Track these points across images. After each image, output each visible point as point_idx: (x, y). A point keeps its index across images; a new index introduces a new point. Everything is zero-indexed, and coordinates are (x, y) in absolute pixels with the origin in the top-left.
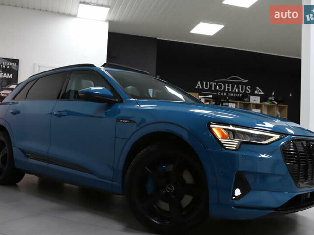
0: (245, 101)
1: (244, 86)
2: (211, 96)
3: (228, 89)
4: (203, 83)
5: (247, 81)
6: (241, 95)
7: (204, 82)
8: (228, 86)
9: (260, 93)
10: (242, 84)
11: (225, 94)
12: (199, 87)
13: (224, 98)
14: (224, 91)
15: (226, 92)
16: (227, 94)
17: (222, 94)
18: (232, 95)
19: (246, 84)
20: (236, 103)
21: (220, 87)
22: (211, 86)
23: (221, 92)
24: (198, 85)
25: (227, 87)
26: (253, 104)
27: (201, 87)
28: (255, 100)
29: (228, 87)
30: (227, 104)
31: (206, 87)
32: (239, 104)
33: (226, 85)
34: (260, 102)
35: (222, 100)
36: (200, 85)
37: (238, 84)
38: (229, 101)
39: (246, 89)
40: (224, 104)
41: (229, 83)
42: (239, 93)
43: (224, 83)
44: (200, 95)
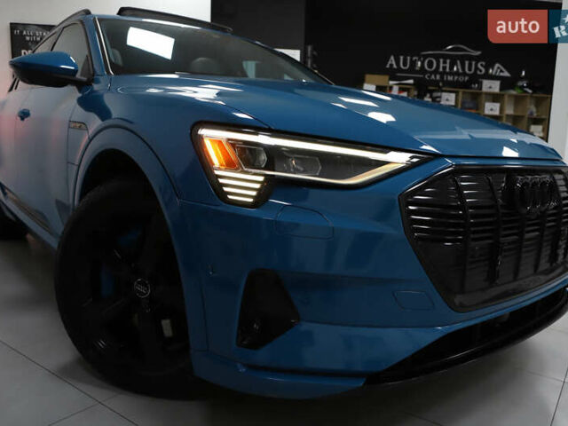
0: (471, 88)
1: (474, 63)
2: (411, 81)
3: (444, 68)
4: (399, 59)
5: (479, 53)
6: (467, 78)
7: (402, 58)
8: (445, 62)
9: (502, 74)
10: (471, 58)
11: (438, 77)
12: (391, 65)
13: (436, 83)
14: (436, 72)
15: (440, 73)
16: (442, 77)
17: (433, 77)
18: (450, 78)
19: (478, 59)
20: (457, 93)
21: (430, 64)
22: (413, 63)
23: (431, 73)
24: (390, 62)
25: (441, 65)
26: (487, 94)
27: (395, 66)
28: (490, 87)
29: (444, 65)
30: (439, 94)
31: (405, 64)
32: (460, 94)
33: (441, 60)
34: (501, 90)
35: (431, 88)
36: (394, 63)
37: (463, 59)
38: (444, 89)
39: (477, 68)
40: (435, 94)
41: (445, 57)
42: (464, 74)
43: (437, 57)
44: (391, 79)
